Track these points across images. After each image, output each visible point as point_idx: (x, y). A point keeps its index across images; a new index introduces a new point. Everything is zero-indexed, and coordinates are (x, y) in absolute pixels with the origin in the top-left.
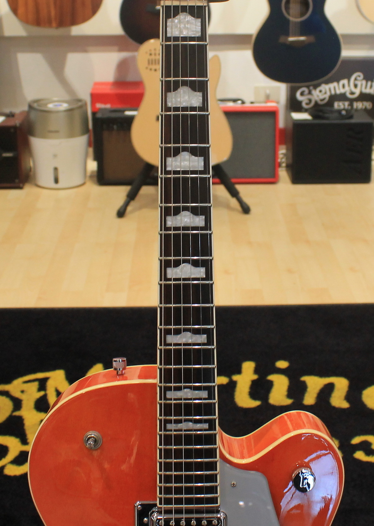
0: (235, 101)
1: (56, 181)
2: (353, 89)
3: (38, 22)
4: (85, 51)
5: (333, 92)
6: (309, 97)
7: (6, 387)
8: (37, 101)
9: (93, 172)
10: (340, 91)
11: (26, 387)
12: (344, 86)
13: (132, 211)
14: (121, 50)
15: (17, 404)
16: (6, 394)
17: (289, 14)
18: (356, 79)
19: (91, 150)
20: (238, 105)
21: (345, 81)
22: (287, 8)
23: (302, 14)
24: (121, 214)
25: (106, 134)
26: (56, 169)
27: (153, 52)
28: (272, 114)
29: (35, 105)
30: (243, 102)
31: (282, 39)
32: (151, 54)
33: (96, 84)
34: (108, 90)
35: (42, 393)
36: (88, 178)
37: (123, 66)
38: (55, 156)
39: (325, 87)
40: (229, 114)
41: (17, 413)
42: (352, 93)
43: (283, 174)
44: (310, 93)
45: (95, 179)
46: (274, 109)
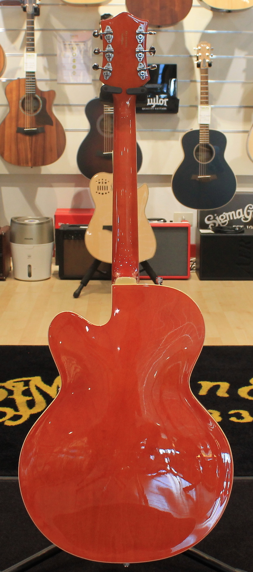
0: (159, 220)
1: (30, 275)
2: (247, 216)
3: (19, 163)
4: (51, 186)
5: (231, 218)
6: (214, 221)
7: (3, 384)
8: (16, 218)
9: (55, 272)
10: (237, 217)
11: (15, 384)
12: (239, 214)
13: (84, 295)
14: (76, 186)
15: (11, 392)
16: (3, 387)
17: (198, 160)
18: (248, 209)
19: (54, 259)
20: (161, 223)
21: (241, 210)
22: (197, 156)
23: (208, 159)
24: (76, 295)
25: (66, 242)
26: (30, 266)
27: (101, 181)
28: (186, 229)
29: (16, 221)
30: (165, 221)
31: (193, 177)
32: (99, 183)
33: (58, 209)
34: (67, 213)
35: (27, 387)
36: (52, 275)
37: (78, 197)
38: (29, 256)
39: (225, 214)
40: (155, 229)
41: (11, 397)
42: (246, 219)
43: (194, 274)
44: (214, 219)
45: (58, 275)
46: (187, 225)
